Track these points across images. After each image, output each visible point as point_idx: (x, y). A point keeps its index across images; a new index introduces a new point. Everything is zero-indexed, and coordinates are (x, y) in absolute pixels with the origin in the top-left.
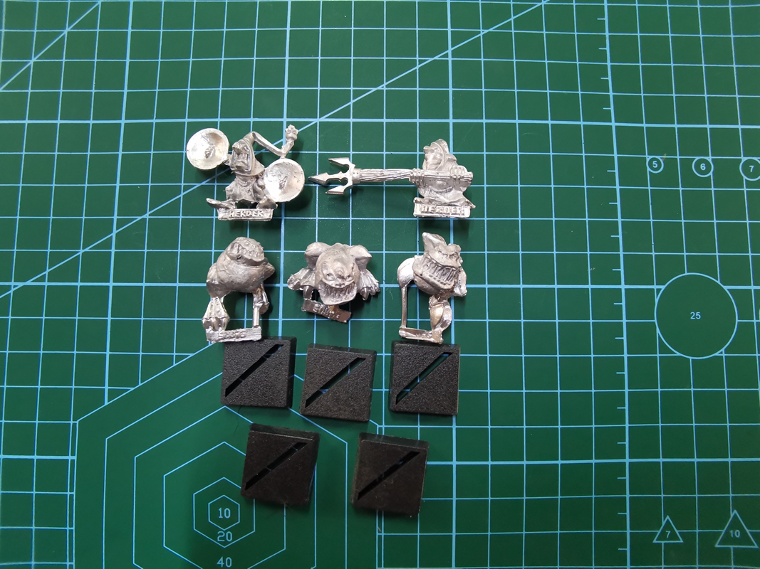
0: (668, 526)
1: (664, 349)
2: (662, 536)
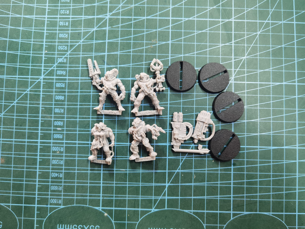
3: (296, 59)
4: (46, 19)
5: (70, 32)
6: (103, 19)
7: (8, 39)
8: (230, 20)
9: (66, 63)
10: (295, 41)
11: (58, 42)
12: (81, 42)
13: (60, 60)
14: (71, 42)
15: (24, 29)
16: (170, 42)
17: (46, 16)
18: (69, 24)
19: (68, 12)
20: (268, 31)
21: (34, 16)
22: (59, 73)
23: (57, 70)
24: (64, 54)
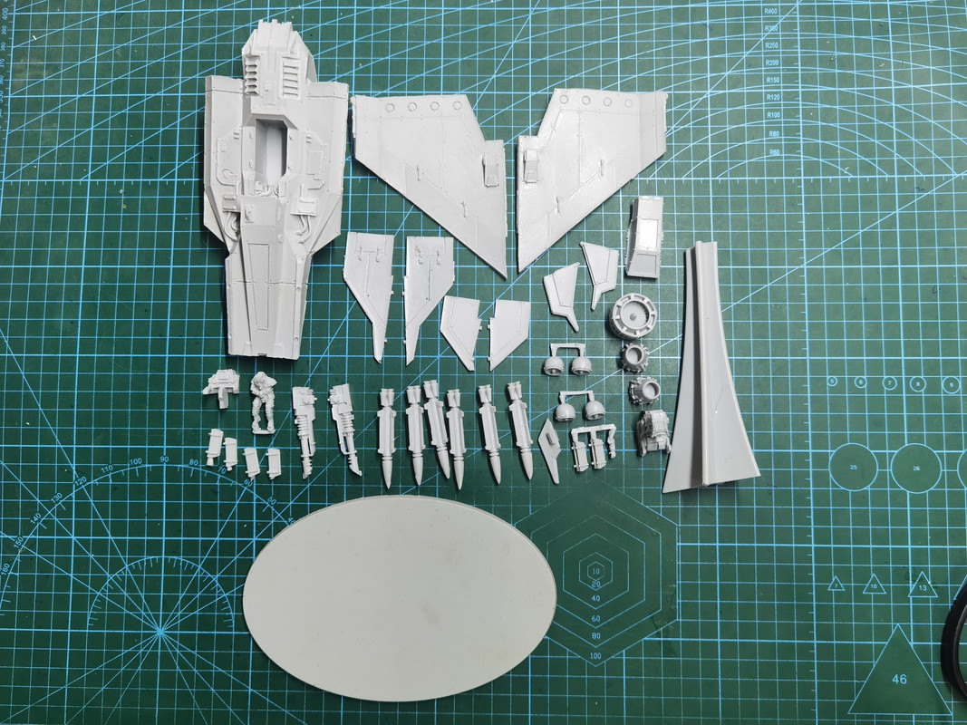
0: (836, 581)
1: (834, 485)
2: (833, 587)
3: (442, 42)
4: (800, 85)
5: (763, 68)
6: (717, 89)
7: (854, 54)
8: (535, 93)
9: (765, 24)
10: (442, 67)
11: (779, 53)
12: (745, 54)
13: (774, 28)
14: (760, 53)
15: (832, 71)
16: (619, 59)
17: (800, 90)
18: (765, 80)
19: (769, 97)
20: (481, 79)
21: (819, 89)
22: (775, 11)
23: (778, 14)
24: (768, 36)
